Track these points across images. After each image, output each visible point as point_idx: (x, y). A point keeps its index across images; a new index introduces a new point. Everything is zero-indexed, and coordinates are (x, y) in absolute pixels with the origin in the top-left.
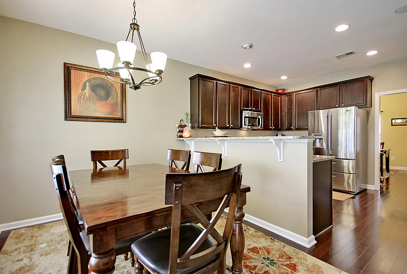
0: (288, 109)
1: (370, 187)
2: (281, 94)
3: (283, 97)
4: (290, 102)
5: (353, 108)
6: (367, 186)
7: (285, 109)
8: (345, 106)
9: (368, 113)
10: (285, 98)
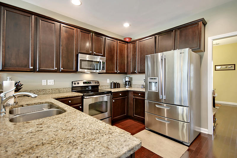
0: (133, 55)
1: (204, 131)
2: (127, 42)
3: (129, 45)
4: (135, 48)
5: (187, 49)
6: (200, 130)
7: (131, 55)
8: (180, 48)
9: (201, 58)
10: (131, 46)
